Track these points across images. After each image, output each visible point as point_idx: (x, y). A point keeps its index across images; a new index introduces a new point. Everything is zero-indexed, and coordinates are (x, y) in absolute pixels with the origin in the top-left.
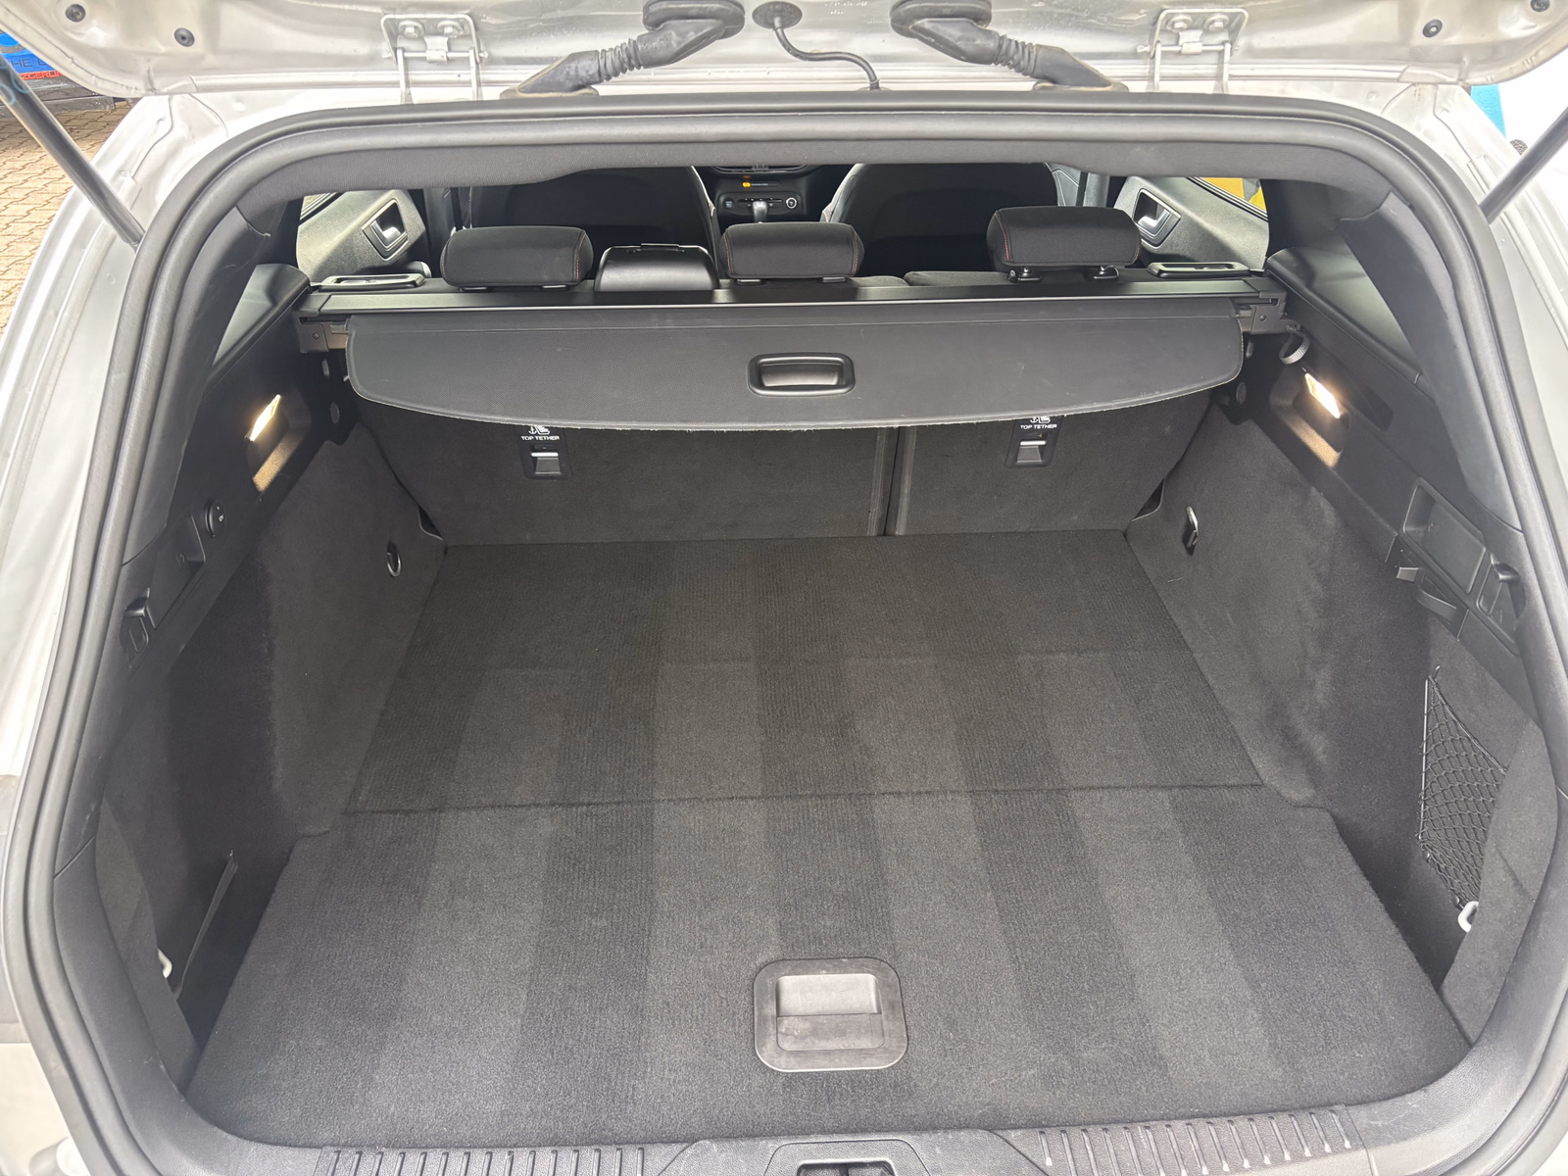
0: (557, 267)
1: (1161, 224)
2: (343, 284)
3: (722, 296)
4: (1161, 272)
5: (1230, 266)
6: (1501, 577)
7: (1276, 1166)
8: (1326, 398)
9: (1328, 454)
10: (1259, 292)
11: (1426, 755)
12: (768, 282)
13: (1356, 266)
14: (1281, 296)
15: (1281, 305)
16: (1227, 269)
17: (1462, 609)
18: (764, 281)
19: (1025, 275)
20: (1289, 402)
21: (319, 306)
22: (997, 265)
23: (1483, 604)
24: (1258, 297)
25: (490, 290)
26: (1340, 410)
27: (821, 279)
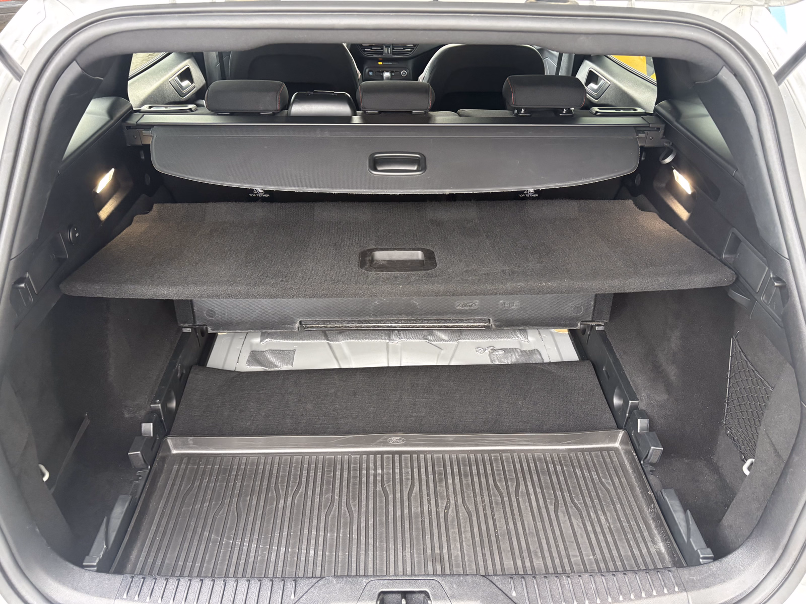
0: (268, 103)
1: (600, 87)
2: (153, 109)
3: (356, 120)
4: (597, 112)
5: (635, 110)
6: (776, 284)
7: (637, 600)
8: (684, 182)
9: (683, 214)
10: (650, 124)
11: (730, 379)
12: (383, 113)
13: (704, 111)
14: (662, 126)
15: (662, 131)
16: (633, 111)
17: (753, 300)
18: (380, 112)
19: (522, 112)
20: (663, 185)
21: (136, 121)
22: (508, 107)
23: (765, 299)
24: (649, 127)
25: (232, 114)
26: (692, 189)
27: (411, 112)
